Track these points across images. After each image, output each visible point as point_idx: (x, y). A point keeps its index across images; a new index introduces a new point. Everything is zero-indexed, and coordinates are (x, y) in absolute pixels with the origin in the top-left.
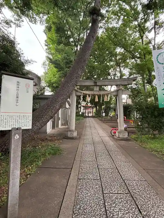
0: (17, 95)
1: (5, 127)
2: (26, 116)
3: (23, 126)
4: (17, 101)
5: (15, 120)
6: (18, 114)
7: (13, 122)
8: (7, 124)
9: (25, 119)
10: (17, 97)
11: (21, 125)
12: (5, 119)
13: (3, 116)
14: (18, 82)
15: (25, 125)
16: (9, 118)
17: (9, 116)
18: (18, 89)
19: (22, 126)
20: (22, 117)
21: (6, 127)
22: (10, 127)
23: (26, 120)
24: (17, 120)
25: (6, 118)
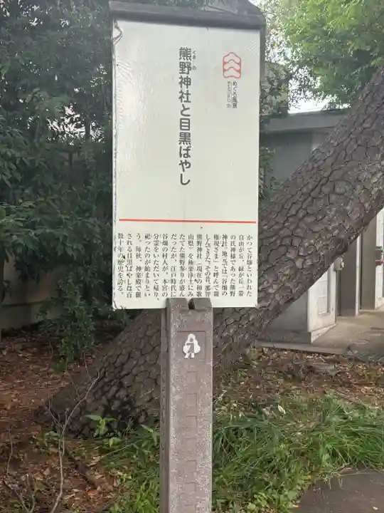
0: (185, 123)
1: (138, 295)
2: (229, 240)
3: (216, 294)
4: (183, 159)
5: (178, 258)
6: (194, 229)
7: (169, 271)
8: (143, 278)
9: (225, 254)
10: (185, 138)
11: (208, 288)
12: (134, 253)
13: (125, 240)
14: (185, 53)
15: (225, 288)
16: (152, 246)
17: (152, 240)
18: (185, 91)
19: (212, 291)
20: (212, 241)
21: (142, 295)
22: (160, 292)
23: (229, 259)
24: (187, 260)
25: (138, 249)
